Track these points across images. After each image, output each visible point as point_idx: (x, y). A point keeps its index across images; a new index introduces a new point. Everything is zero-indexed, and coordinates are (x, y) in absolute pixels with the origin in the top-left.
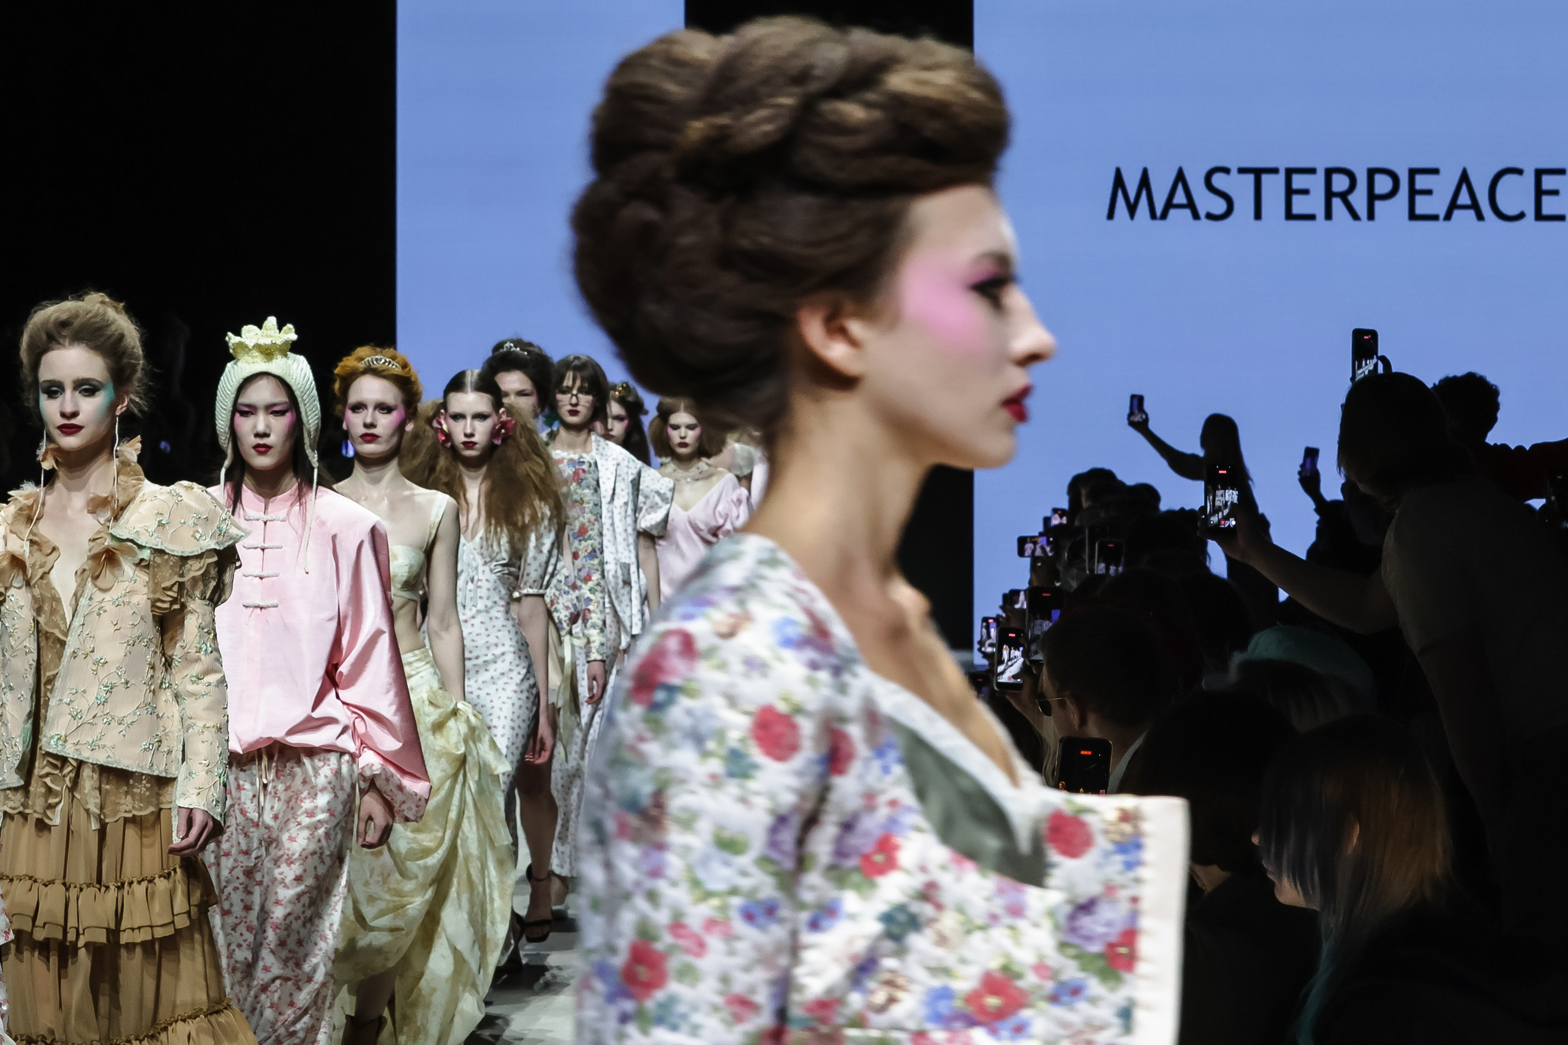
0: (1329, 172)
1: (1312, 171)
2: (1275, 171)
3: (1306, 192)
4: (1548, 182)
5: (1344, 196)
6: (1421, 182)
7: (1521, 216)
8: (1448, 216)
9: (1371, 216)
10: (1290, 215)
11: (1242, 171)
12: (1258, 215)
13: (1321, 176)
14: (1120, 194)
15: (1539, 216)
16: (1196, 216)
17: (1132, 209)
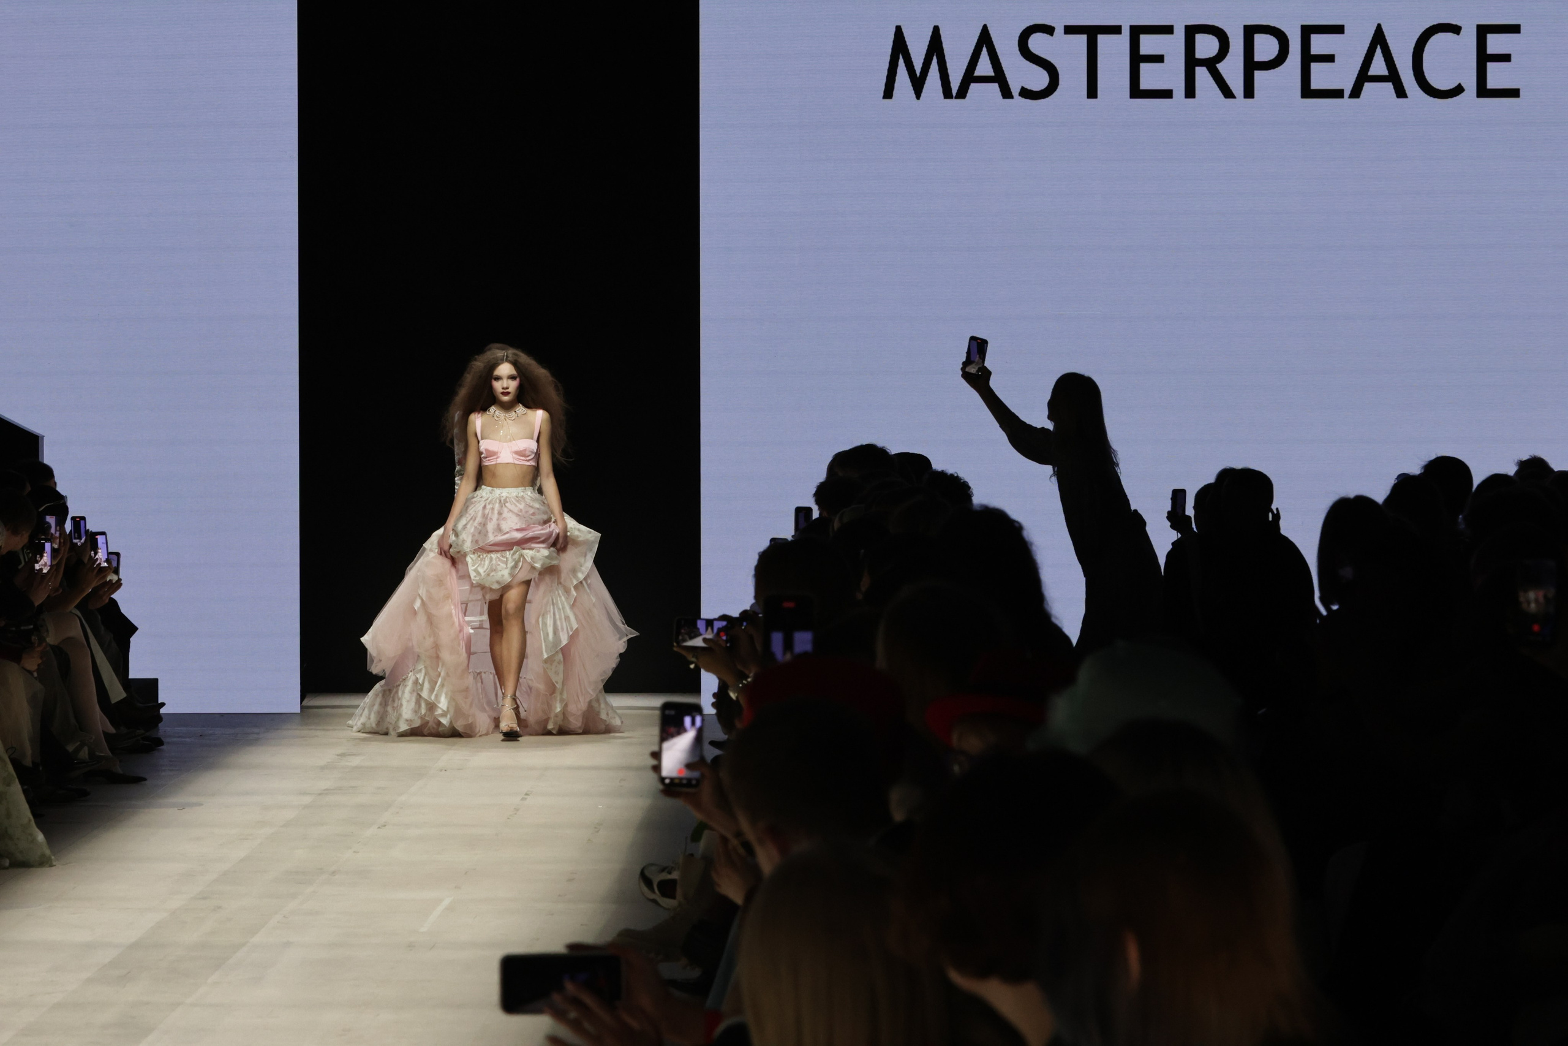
0: (1191, 32)
1: (1168, 30)
2: (1116, 30)
3: (1159, 59)
4: (1496, 44)
5: (1211, 64)
6: (1319, 44)
7: (1458, 90)
8: (1356, 93)
9: (1249, 92)
10: (1136, 92)
11: (1070, 30)
12: (1092, 92)
13: (1180, 34)
14: (901, 62)
15: (1483, 91)
16: (1006, 93)
17: (918, 84)
